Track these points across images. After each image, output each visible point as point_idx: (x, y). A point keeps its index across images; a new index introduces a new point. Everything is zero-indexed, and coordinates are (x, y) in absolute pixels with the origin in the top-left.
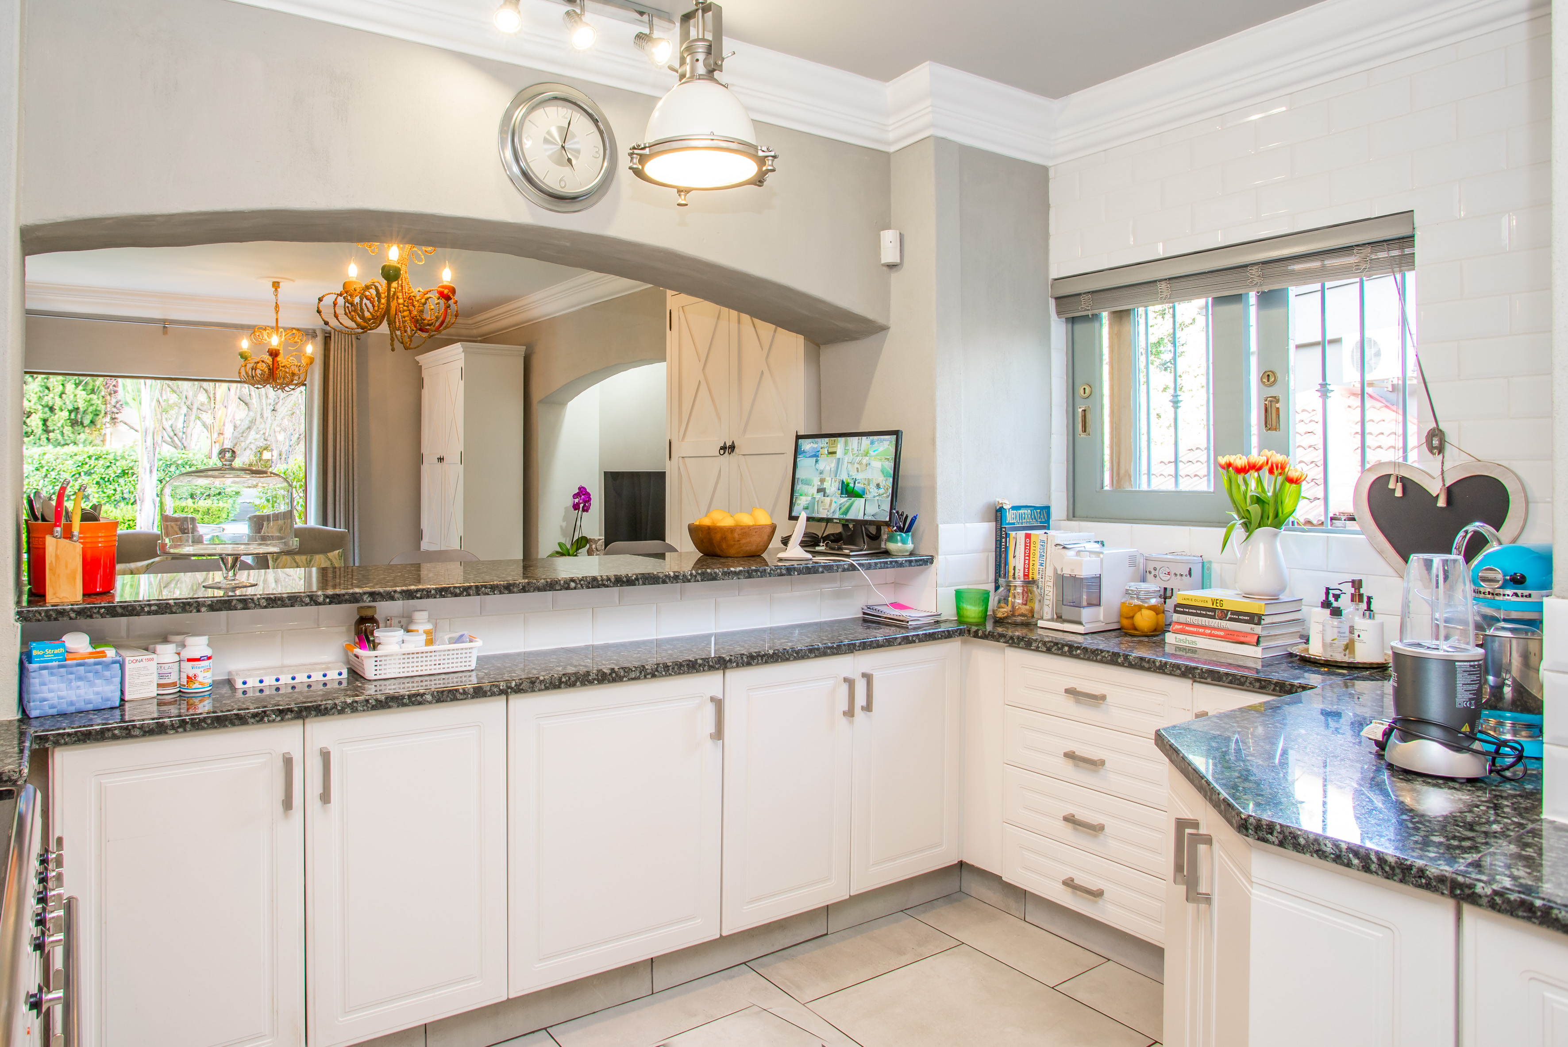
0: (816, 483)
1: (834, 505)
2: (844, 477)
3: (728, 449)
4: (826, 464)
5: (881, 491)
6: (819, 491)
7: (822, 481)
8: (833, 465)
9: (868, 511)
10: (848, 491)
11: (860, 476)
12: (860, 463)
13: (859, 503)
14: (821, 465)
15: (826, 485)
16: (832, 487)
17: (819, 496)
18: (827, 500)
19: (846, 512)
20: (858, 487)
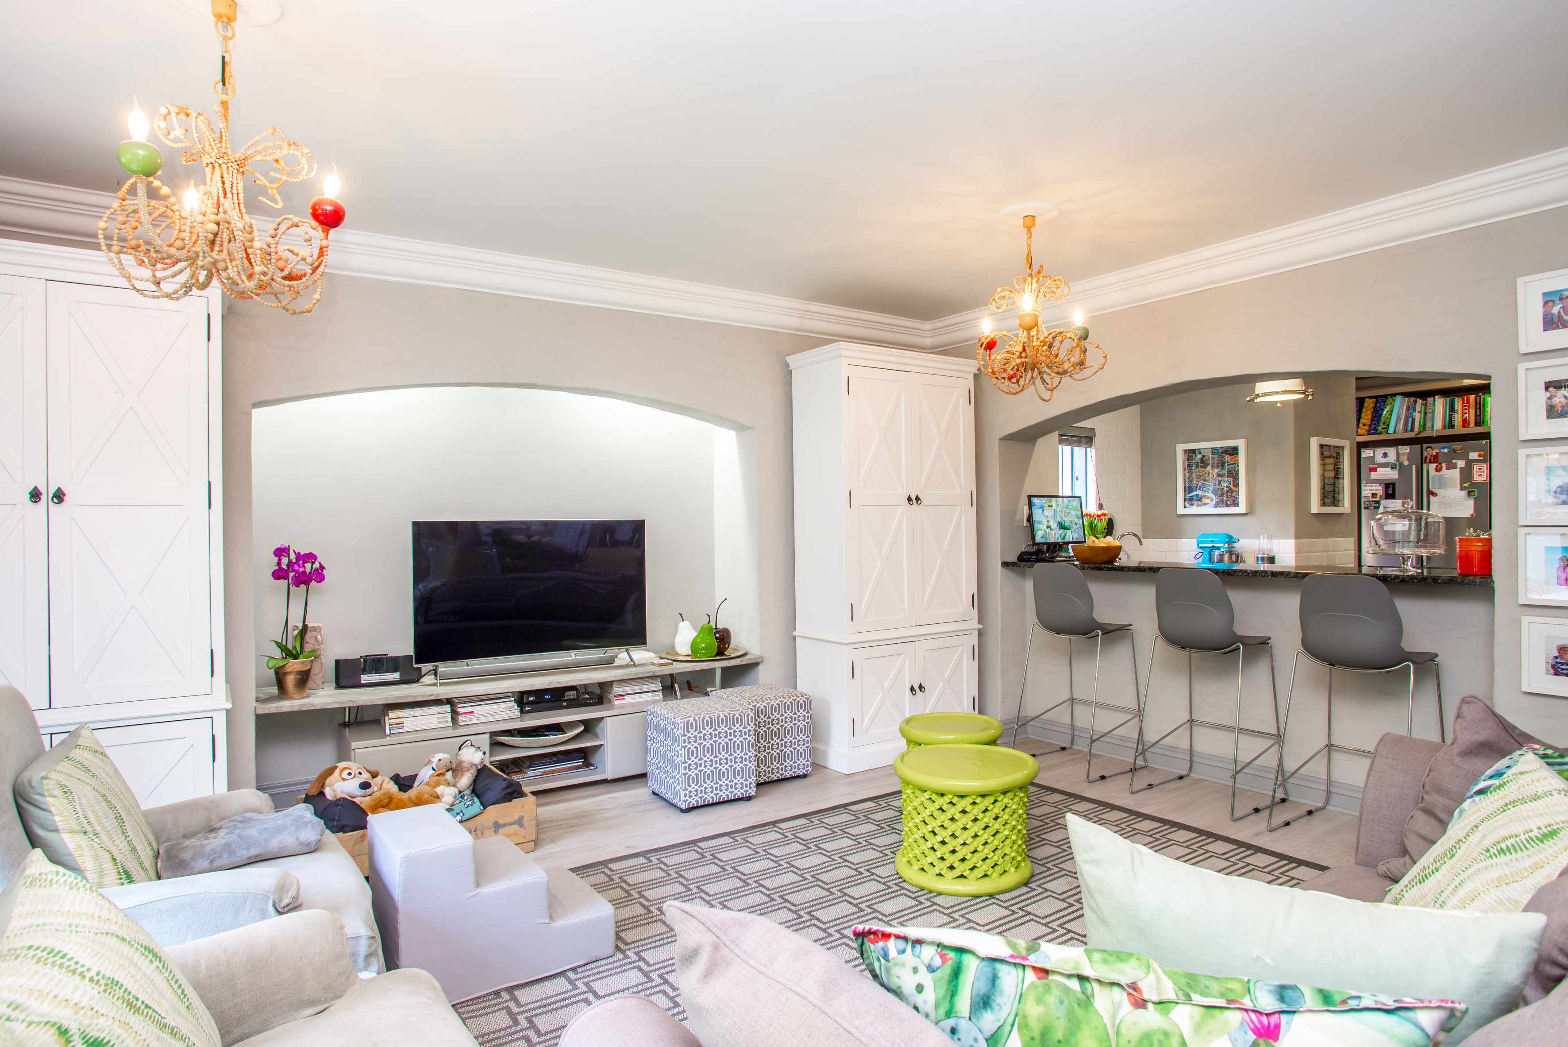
0: (1045, 523)
1: (1057, 535)
2: (1059, 519)
3: (914, 500)
4: (1048, 512)
5: (1078, 526)
6: (1048, 527)
7: (1048, 522)
8: (1052, 513)
9: (1074, 537)
10: (1062, 527)
11: (1067, 519)
12: (1065, 512)
13: (1069, 533)
14: (1046, 513)
15: (1051, 524)
16: (1054, 525)
17: (1048, 530)
18: (1053, 532)
19: (1064, 538)
20: (1067, 525)
